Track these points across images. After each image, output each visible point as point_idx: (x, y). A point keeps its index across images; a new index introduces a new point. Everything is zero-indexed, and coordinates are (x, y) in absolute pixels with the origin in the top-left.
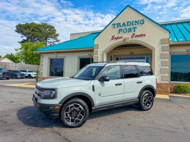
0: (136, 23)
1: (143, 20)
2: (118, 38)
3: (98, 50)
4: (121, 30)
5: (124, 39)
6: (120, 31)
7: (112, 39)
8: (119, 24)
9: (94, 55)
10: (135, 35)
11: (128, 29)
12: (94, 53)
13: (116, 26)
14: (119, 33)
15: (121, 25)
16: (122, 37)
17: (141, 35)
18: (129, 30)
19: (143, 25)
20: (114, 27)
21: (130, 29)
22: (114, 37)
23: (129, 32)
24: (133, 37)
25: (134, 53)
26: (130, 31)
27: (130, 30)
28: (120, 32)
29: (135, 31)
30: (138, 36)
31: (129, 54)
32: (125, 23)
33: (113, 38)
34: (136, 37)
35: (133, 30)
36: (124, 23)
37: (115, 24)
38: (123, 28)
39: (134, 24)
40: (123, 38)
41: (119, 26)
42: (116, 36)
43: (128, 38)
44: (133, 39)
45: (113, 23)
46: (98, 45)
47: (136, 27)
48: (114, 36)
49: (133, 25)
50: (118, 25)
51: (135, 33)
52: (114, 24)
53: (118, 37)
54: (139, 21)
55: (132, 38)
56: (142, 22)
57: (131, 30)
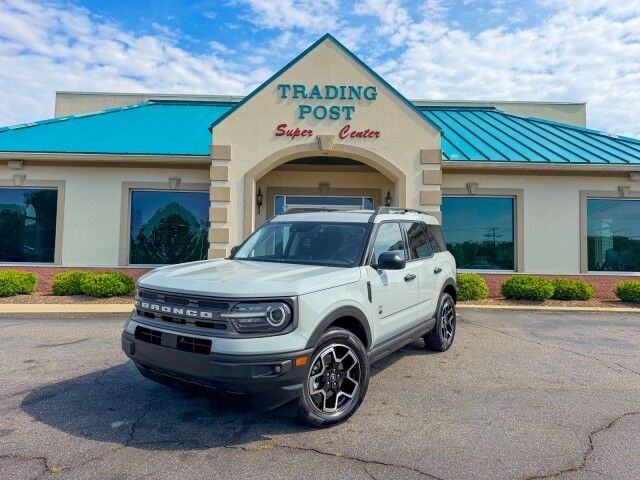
0: (353, 95)
1: (374, 89)
2: (297, 133)
3: (229, 165)
4: (306, 110)
5: (319, 139)
6: (302, 112)
7: (277, 135)
8: (299, 89)
9: (214, 184)
10: (350, 132)
11: (328, 109)
12: (212, 176)
13: (289, 93)
14: (302, 117)
15: (308, 92)
16: (310, 132)
17: (367, 132)
18: (331, 111)
19: (374, 102)
20: (284, 97)
21: (335, 110)
22: (286, 129)
23: (331, 118)
24: (344, 135)
25: (332, 186)
26: (334, 116)
27: (334, 114)
28: (304, 115)
29: (348, 118)
30: (360, 135)
32: (320, 89)
33: (281, 131)
34: (352, 137)
35: (343, 115)
36: (316, 88)
37: (289, 86)
38: (314, 104)
39: (347, 95)
40: (314, 134)
41: (299, 95)
42: (291, 127)
43: (329, 138)
44: (344, 142)
45: (279, 81)
46: (227, 149)
47: (353, 108)
48: (284, 126)
49: (343, 98)
50: (296, 92)
51: (349, 123)
52: (284, 87)
53: (297, 131)
54: (362, 90)
55: (342, 138)
56: (369, 95)
57: (338, 114)
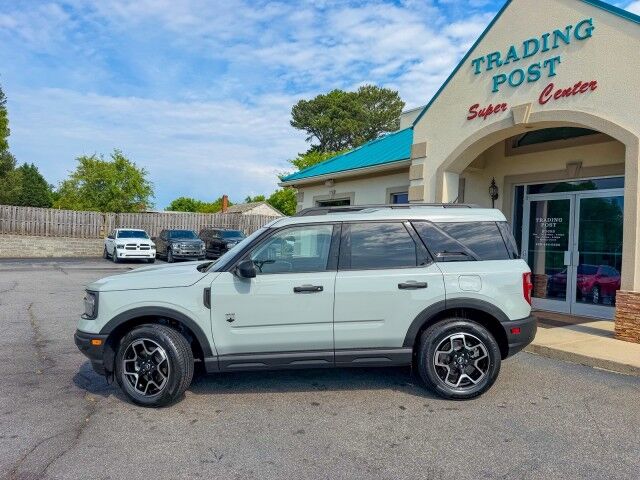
0: (559, 42)
1: (589, 22)
2: (490, 111)
3: (424, 163)
4: (500, 80)
5: (512, 113)
6: (496, 84)
7: (470, 118)
8: (494, 58)
9: (413, 184)
10: (553, 92)
11: (525, 70)
12: (411, 177)
13: (483, 67)
14: (495, 91)
15: (502, 58)
16: (504, 105)
17: (576, 86)
18: (530, 73)
19: (589, 40)
20: (478, 73)
21: (535, 69)
22: (478, 110)
23: (529, 81)
24: (545, 99)
25: (584, 165)
26: (533, 77)
27: (534, 72)
28: (499, 87)
29: (552, 75)
30: (567, 93)
31: (564, 167)
32: (517, 49)
33: (475, 113)
34: (556, 98)
35: (544, 72)
36: (512, 50)
37: (482, 59)
38: (506, 71)
39: (549, 45)
40: (508, 107)
41: (494, 65)
42: (483, 106)
43: (523, 108)
44: (546, 108)
45: (474, 56)
46: (423, 145)
47: (557, 59)
48: (477, 106)
49: (545, 50)
50: (491, 62)
51: (553, 80)
52: (477, 62)
53: (490, 108)
54: (572, 31)
55: (542, 103)
56: (581, 33)
57: (538, 74)
